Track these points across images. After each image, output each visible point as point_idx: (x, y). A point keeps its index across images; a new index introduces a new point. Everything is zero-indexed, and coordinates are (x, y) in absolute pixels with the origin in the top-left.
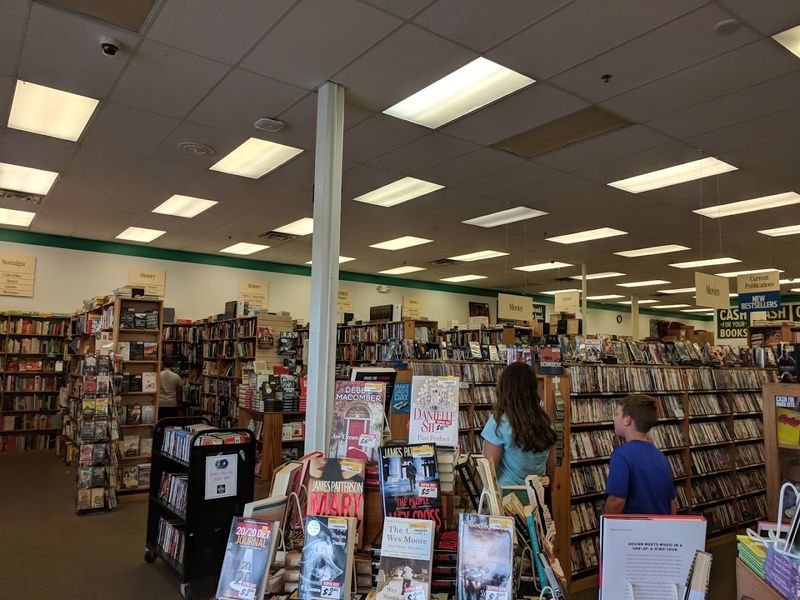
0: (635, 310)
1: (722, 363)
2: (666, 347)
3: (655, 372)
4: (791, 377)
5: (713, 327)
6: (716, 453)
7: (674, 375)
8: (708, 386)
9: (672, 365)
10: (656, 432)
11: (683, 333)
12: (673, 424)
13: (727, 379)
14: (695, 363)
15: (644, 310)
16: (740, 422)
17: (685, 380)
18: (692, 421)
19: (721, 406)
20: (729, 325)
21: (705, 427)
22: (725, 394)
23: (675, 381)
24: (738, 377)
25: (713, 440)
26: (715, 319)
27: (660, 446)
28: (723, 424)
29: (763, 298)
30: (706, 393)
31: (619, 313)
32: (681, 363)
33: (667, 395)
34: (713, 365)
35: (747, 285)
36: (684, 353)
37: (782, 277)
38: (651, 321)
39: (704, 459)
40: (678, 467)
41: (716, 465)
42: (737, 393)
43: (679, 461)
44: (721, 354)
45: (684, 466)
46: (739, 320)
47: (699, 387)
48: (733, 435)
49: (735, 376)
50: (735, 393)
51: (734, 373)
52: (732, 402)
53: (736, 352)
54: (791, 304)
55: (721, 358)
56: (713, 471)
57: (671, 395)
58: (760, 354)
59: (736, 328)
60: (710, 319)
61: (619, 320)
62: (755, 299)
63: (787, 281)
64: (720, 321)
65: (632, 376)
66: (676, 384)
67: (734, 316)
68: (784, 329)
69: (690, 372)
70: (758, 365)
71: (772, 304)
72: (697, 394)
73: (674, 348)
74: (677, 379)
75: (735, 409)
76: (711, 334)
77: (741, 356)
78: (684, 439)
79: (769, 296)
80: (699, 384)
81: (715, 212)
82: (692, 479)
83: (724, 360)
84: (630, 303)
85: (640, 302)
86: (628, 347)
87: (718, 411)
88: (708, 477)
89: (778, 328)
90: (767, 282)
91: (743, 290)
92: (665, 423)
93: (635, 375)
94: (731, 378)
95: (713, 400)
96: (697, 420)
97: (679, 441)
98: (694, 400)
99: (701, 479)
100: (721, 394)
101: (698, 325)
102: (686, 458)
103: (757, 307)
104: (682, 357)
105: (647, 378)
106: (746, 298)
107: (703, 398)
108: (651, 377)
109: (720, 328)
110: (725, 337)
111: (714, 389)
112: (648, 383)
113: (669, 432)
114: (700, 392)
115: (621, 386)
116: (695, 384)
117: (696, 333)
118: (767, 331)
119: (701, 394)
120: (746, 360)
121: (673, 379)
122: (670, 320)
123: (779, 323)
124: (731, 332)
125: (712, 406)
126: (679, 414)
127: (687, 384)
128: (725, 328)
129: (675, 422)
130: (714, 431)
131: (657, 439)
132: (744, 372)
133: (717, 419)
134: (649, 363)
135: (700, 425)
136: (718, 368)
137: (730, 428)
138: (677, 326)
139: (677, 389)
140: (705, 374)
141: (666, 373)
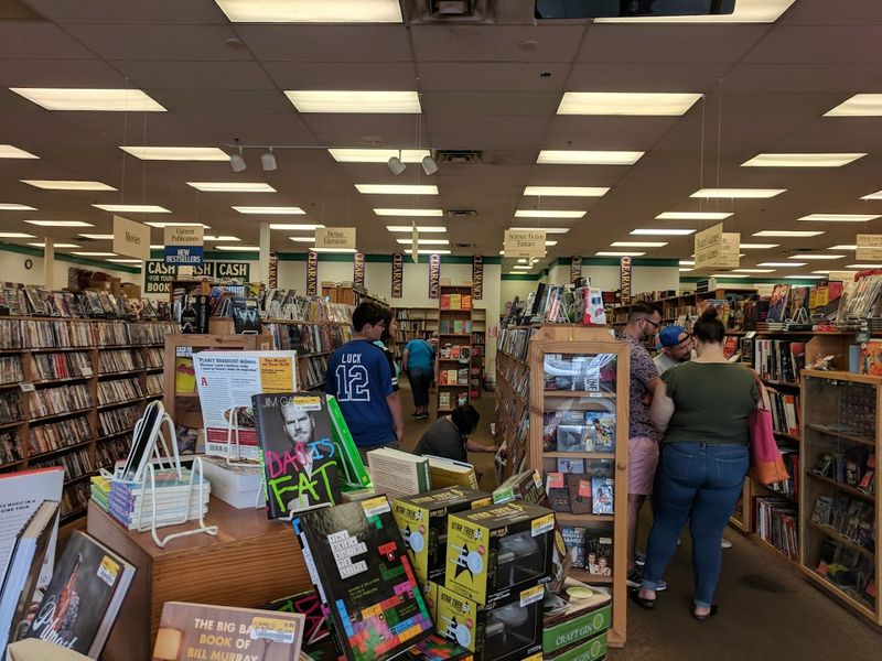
0: (49, 255)
1: (138, 317)
2: (76, 298)
3: (60, 325)
4: (192, 328)
5: (140, 280)
6: (127, 411)
7: (83, 329)
8: (121, 340)
9: (82, 317)
10: (58, 394)
11: (108, 285)
12: (79, 384)
13: (142, 334)
14: (108, 316)
15: (61, 255)
16: (154, 378)
17: (96, 334)
18: (101, 380)
19: (135, 362)
20: (157, 278)
21: (116, 385)
22: (140, 349)
23: (84, 335)
24: (154, 331)
25: (123, 397)
26: (143, 271)
27: (62, 409)
28: (136, 381)
29: (187, 252)
30: (119, 349)
31: (29, 257)
32: (92, 316)
33: (74, 351)
34: (129, 318)
35: (173, 237)
36: (97, 305)
37: (207, 232)
38: (70, 270)
39: (113, 419)
40: (83, 431)
41: (126, 424)
42: (153, 347)
43: (84, 424)
44: (138, 307)
45: (89, 429)
46: (167, 274)
47: (112, 342)
48: (145, 391)
49: (150, 330)
50: (149, 348)
51: (150, 328)
52: (146, 357)
53: (155, 306)
54: (215, 261)
55: (138, 312)
56: (122, 430)
57: (78, 352)
58: (177, 308)
59: (164, 283)
60: (137, 271)
61: (28, 265)
62: (180, 252)
63: (212, 238)
64: (148, 274)
65: (29, 331)
66: (85, 339)
67: (163, 270)
68: (203, 284)
69: (102, 326)
70: (176, 319)
71: (196, 259)
72: (110, 350)
73: (86, 299)
74: (87, 333)
75: (149, 365)
76: (138, 288)
77: (159, 310)
78: (90, 400)
79: (194, 250)
80: (111, 339)
81: (145, 153)
82: (98, 442)
83: (140, 314)
84: (43, 245)
85: (56, 245)
86: (26, 296)
87: (131, 367)
88: (116, 437)
89: (199, 283)
90: (192, 236)
91: (169, 242)
92: (69, 384)
93: (33, 328)
94: (147, 332)
95: (126, 356)
96: (107, 378)
97: (85, 403)
98: (107, 356)
99: (108, 440)
100: (135, 349)
101: (125, 277)
102: (92, 420)
103: (182, 261)
104: (94, 309)
105: (49, 332)
106: (172, 250)
107: (115, 355)
108: (54, 331)
109: (147, 281)
110: (153, 292)
111: (128, 343)
112: (50, 338)
113: (74, 393)
114: (112, 348)
115: (14, 342)
116: (107, 339)
117: (122, 286)
118: (188, 286)
119: (115, 349)
120: (164, 314)
121: (82, 334)
122: (94, 269)
123: (199, 278)
124: (159, 287)
125: (126, 362)
126: (87, 372)
127: (98, 338)
128: (153, 282)
129: (83, 381)
130: (125, 389)
131: (58, 401)
132: (162, 325)
133: (130, 376)
134: (53, 315)
135: (111, 383)
136: (134, 322)
137: (143, 384)
138: (102, 277)
139: (85, 344)
140: (119, 328)
141: (73, 327)
